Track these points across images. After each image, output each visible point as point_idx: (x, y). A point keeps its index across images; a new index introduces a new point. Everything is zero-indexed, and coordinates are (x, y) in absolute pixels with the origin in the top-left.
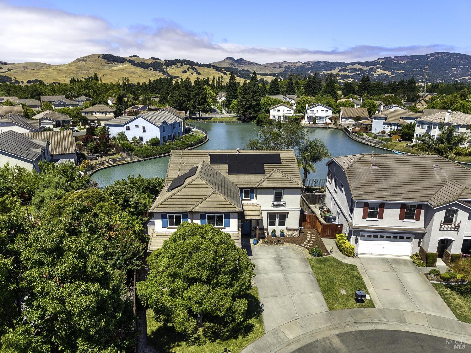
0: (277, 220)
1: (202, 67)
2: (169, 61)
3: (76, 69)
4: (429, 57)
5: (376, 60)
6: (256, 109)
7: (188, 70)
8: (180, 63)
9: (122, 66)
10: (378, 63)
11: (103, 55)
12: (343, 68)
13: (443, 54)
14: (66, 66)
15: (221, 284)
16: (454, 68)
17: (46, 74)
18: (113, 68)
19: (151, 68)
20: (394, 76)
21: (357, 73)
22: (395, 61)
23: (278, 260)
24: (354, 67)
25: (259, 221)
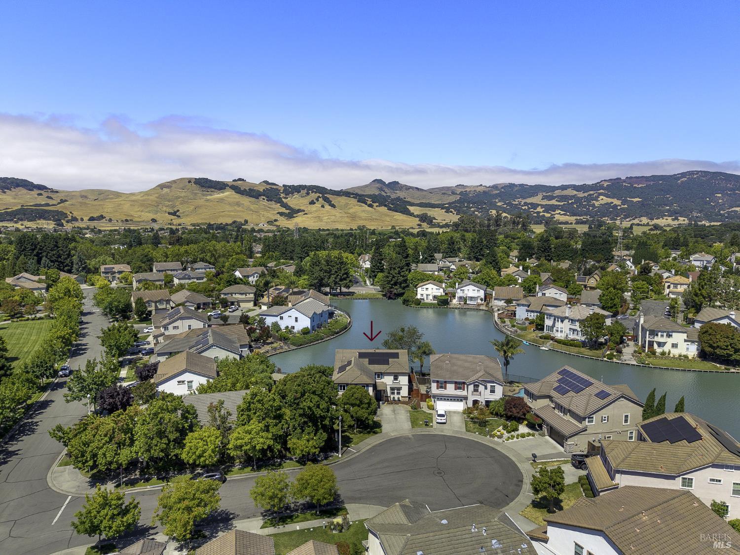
0: (396, 391)
1: (338, 195)
2: (290, 187)
3: (156, 199)
4: (679, 179)
5: (598, 183)
6: (403, 285)
7: (318, 200)
8: (305, 191)
9: (222, 194)
10: (602, 187)
11: (196, 179)
12: (548, 194)
13: (700, 173)
14: (142, 195)
15: (364, 408)
16: (718, 195)
17: (114, 207)
18: (208, 197)
19: (264, 197)
20: (626, 206)
21: (570, 202)
22: (627, 185)
23: (394, 411)
24: (565, 193)
25: (385, 391)
